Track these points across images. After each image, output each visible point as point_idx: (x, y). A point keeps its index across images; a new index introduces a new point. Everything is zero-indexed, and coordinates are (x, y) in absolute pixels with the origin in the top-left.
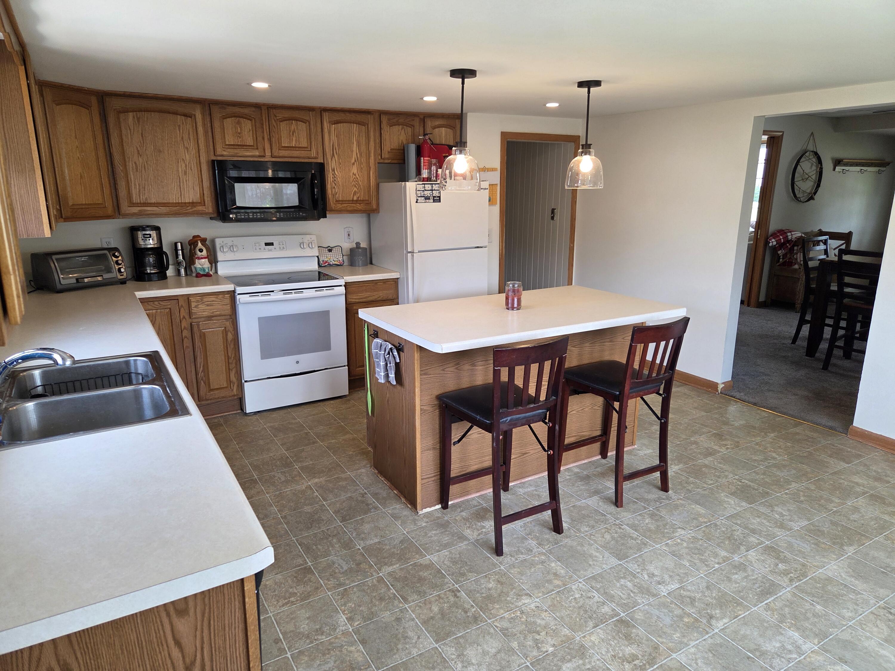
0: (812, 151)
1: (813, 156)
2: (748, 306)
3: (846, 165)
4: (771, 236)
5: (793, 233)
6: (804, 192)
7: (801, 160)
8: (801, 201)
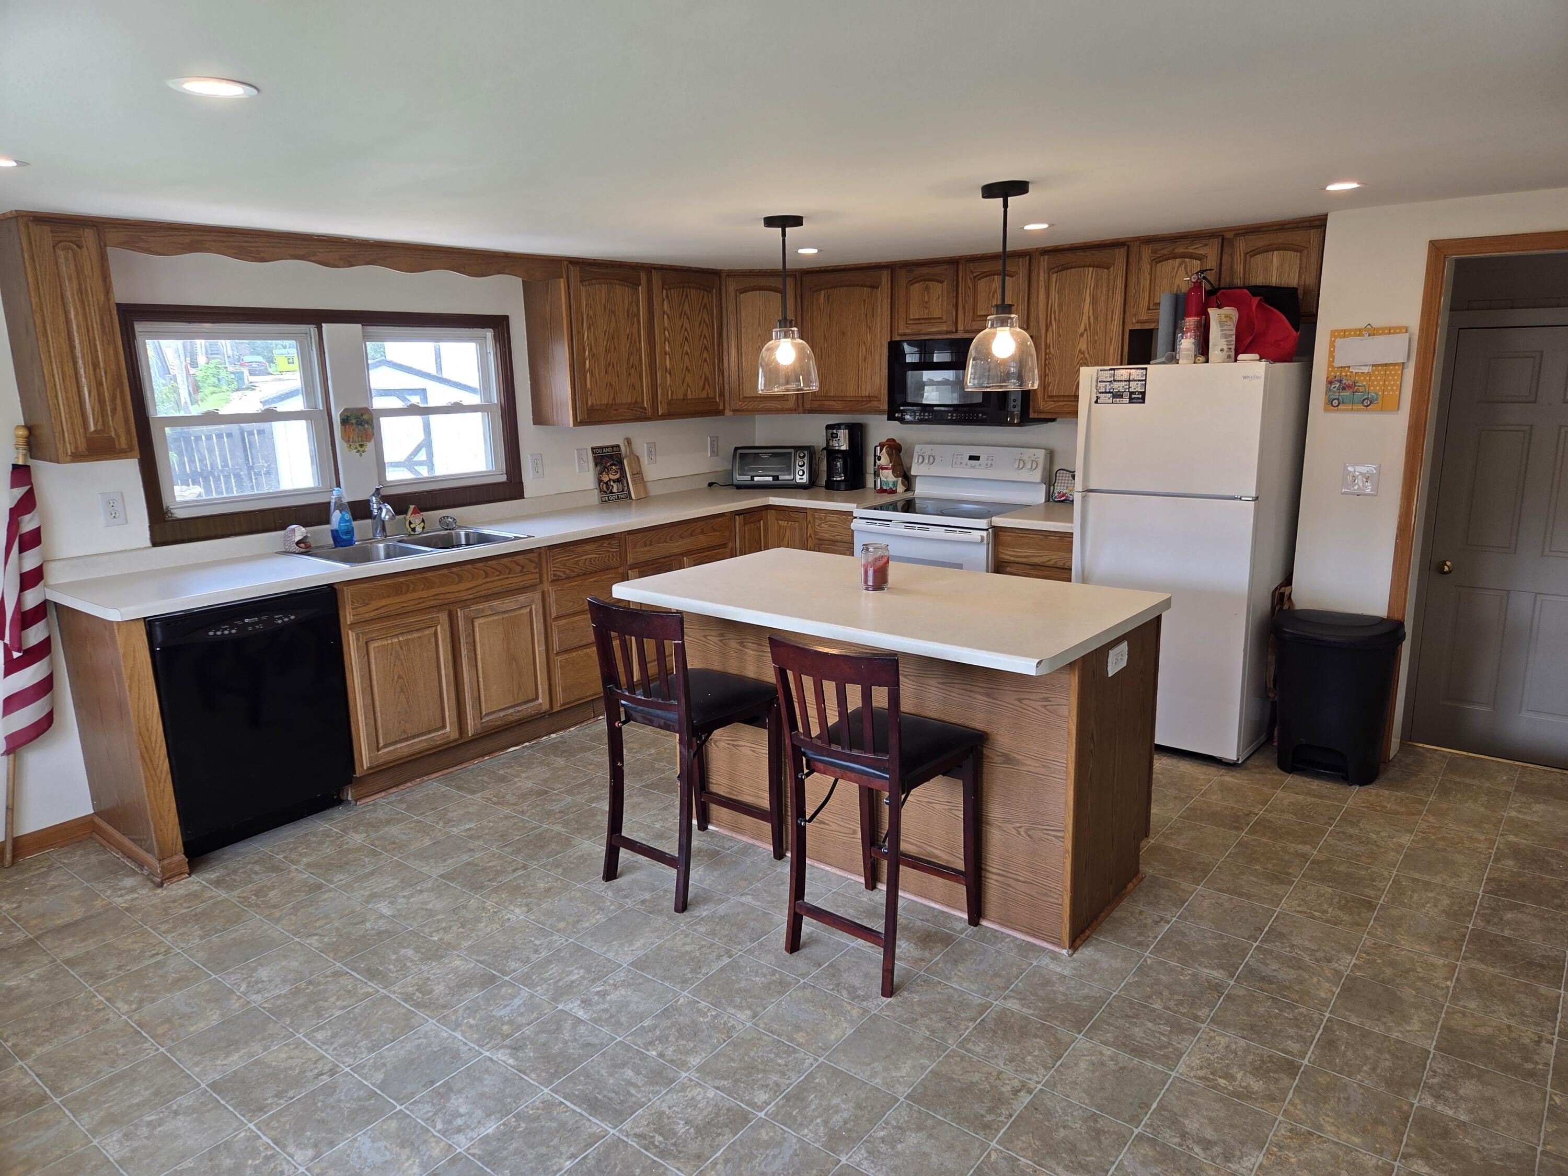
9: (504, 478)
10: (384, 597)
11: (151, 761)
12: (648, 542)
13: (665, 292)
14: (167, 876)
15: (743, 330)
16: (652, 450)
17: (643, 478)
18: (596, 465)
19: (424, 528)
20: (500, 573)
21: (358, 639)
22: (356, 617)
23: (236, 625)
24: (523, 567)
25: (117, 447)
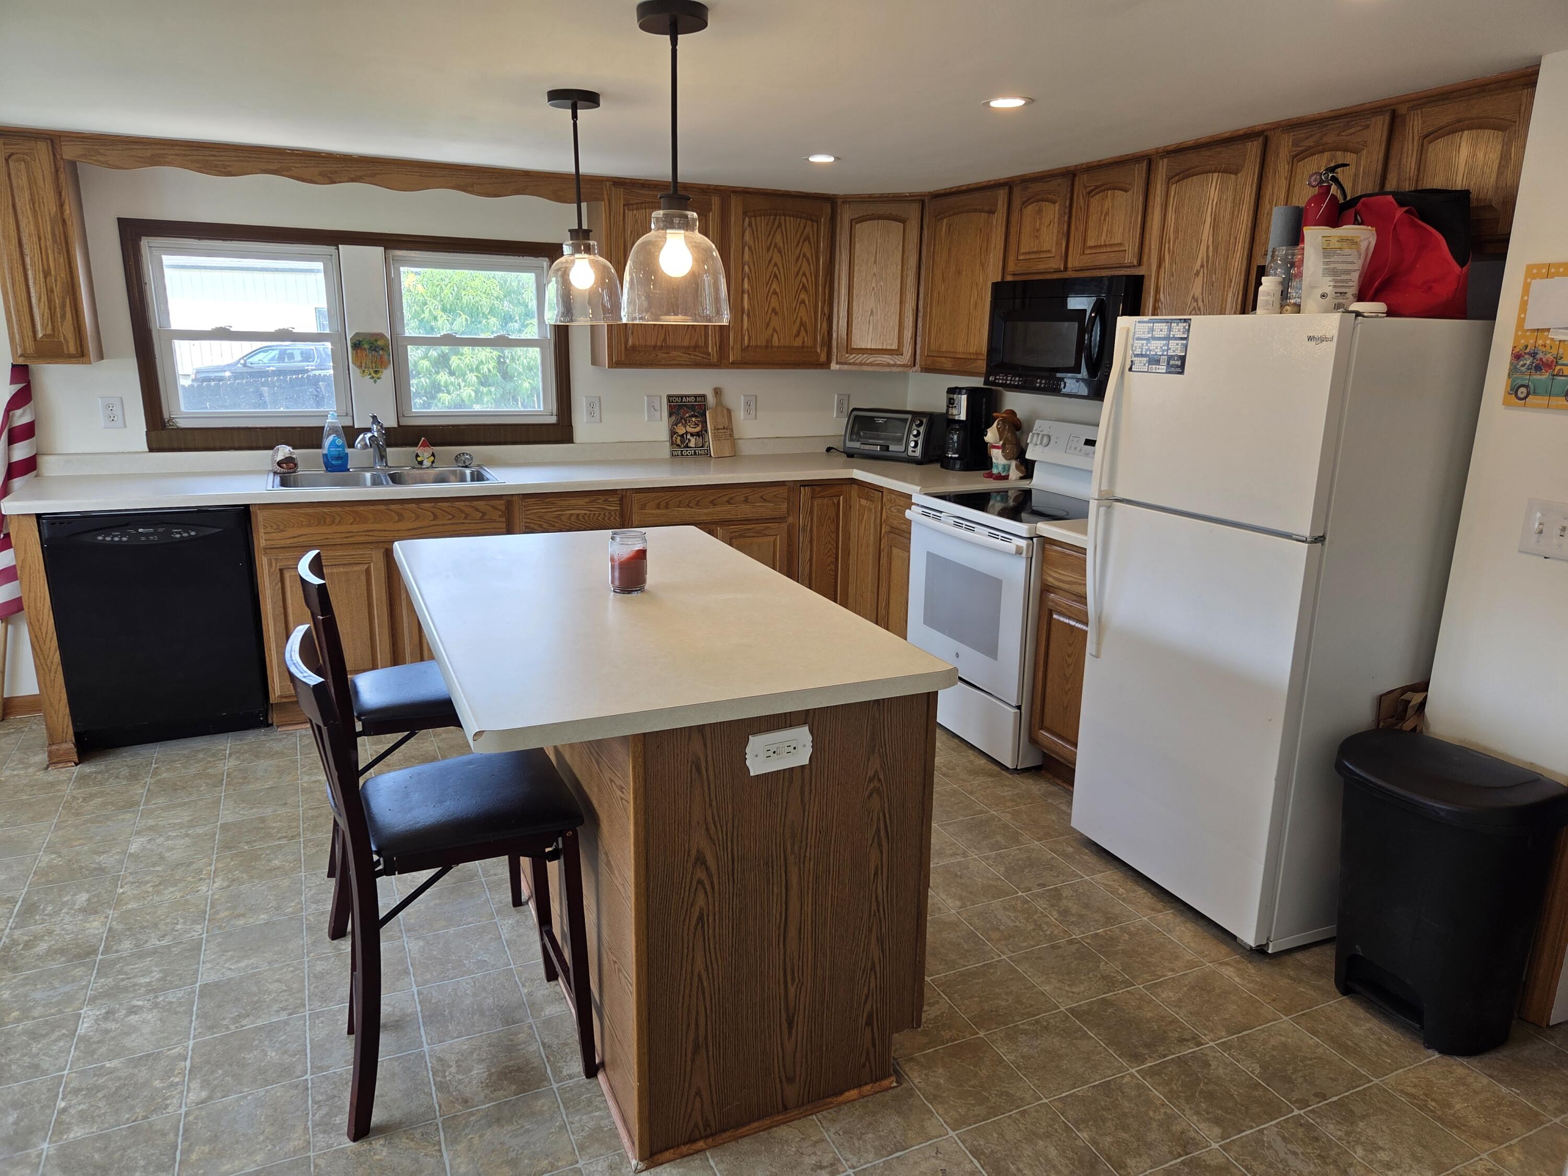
9: (553, 420)
10: (302, 526)
11: (41, 650)
12: (663, 504)
13: (747, 220)
14: (55, 760)
15: (856, 269)
16: (752, 405)
17: (731, 435)
18: (670, 415)
19: (433, 462)
20: (454, 517)
21: (270, 565)
22: (268, 542)
23: (129, 534)
24: (484, 514)
25: (66, 351)
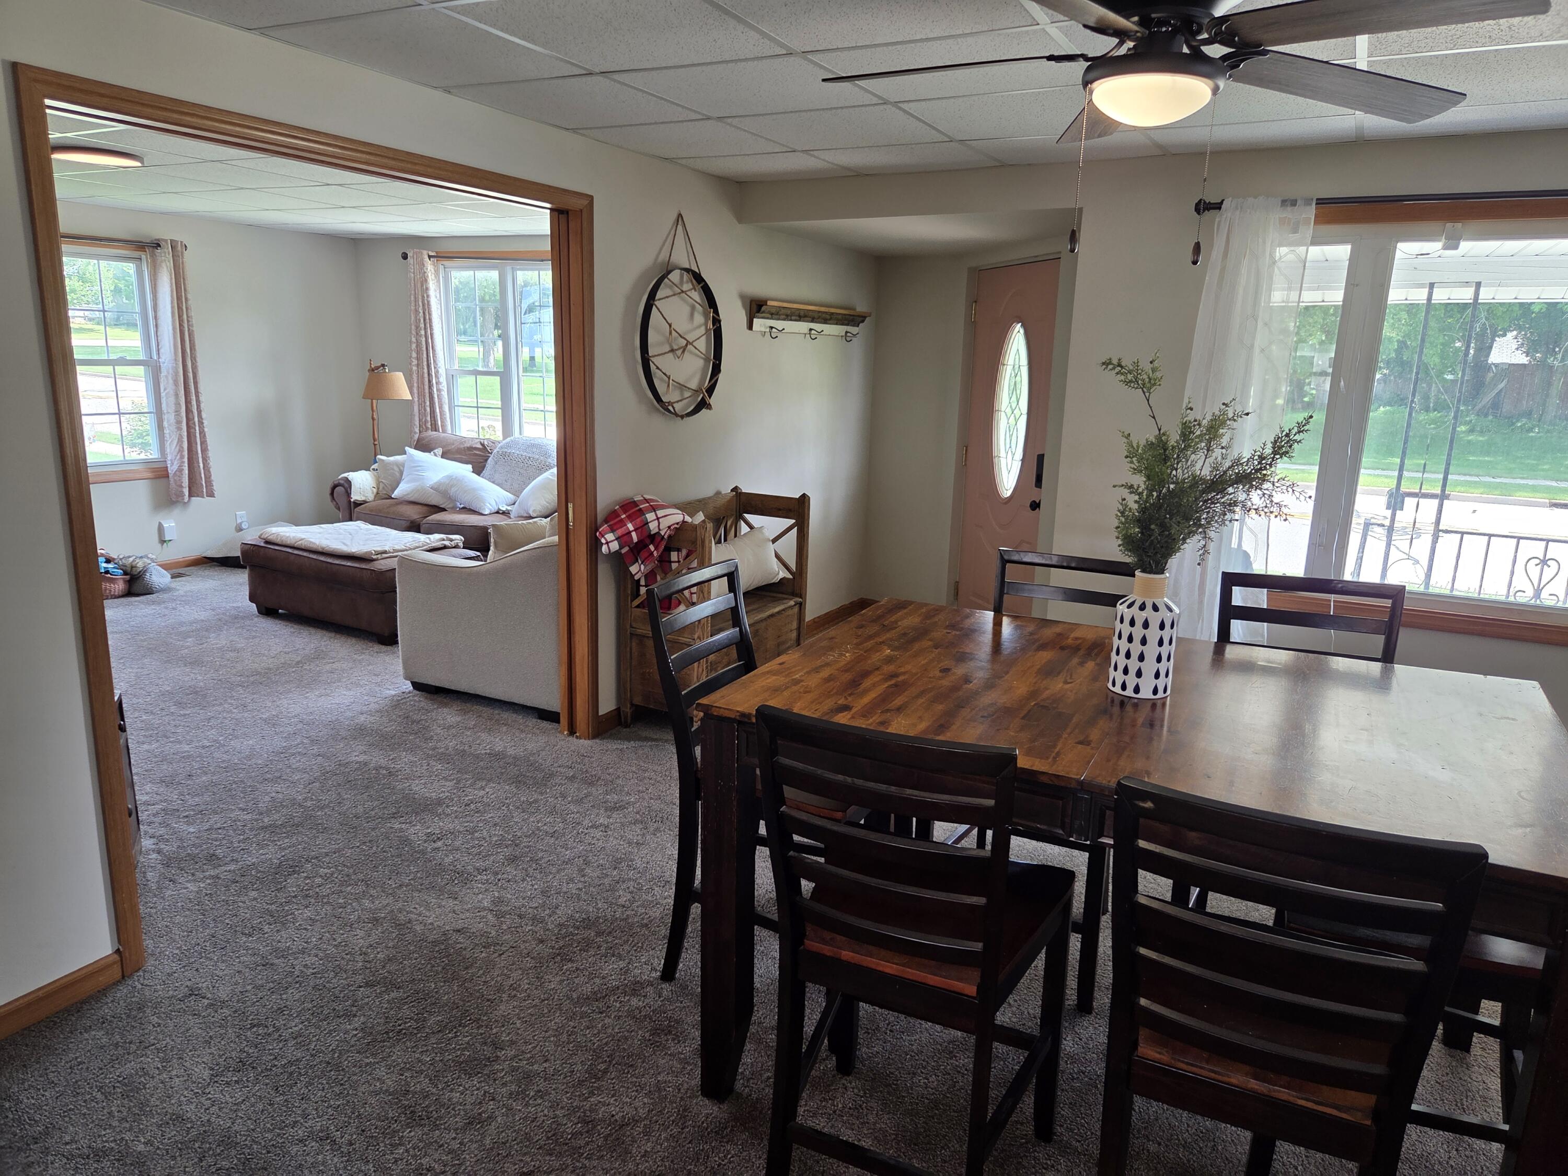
0: (688, 270)
1: (690, 286)
2: (572, 732)
3: (776, 314)
4: (606, 521)
5: (660, 513)
6: (682, 387)
7: (659, 295)
8: (676, 415)
